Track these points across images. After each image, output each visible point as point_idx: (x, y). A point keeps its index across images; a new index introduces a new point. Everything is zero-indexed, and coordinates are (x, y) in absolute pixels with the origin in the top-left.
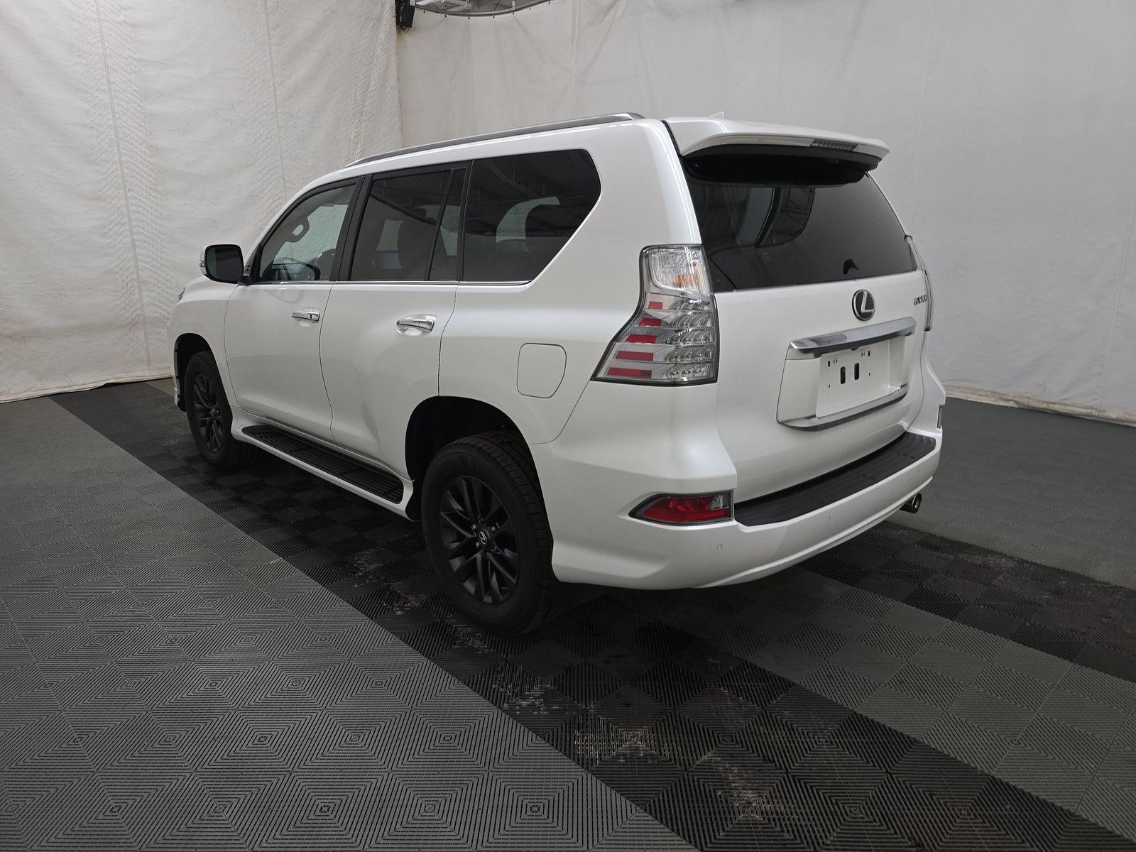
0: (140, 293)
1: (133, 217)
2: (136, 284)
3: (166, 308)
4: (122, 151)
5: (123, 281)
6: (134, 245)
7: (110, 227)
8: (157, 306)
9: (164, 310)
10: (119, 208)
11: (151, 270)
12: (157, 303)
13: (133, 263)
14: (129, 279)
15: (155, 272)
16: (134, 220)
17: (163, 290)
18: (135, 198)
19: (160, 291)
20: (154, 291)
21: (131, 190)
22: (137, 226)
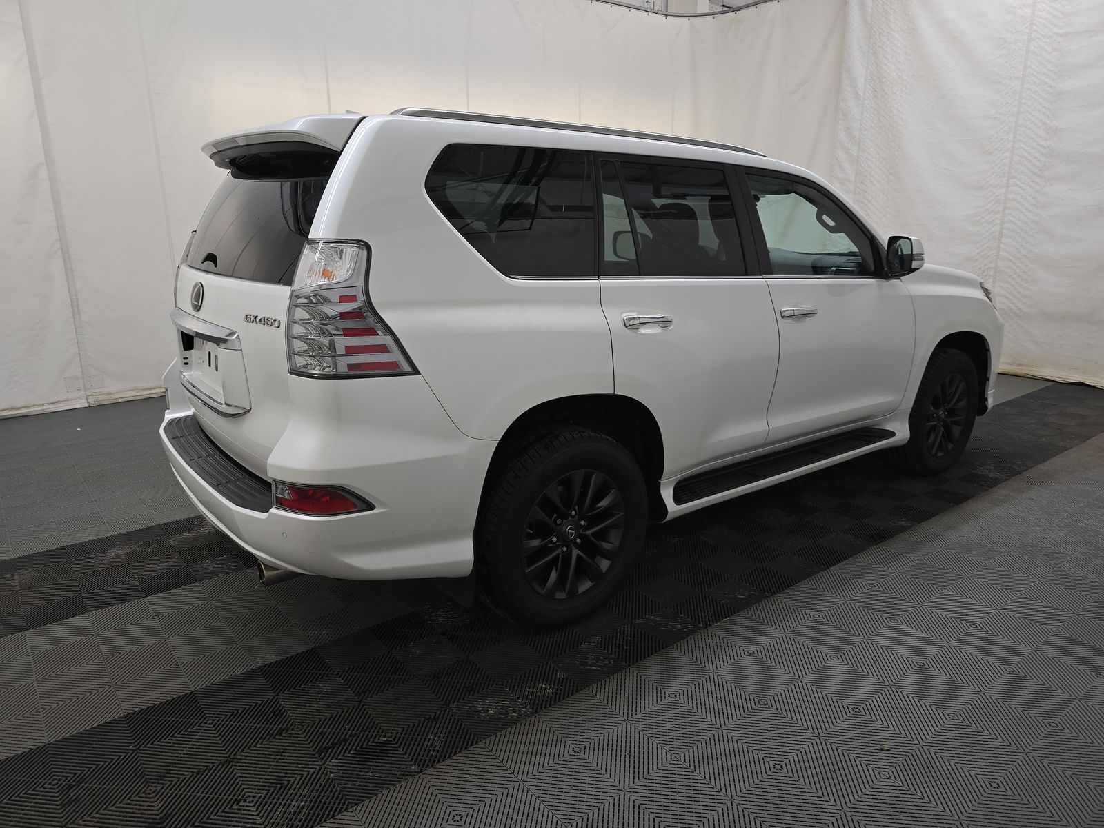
0: (994, 282)
1: (1008, 205)
2: (992, 273)
3: (1015, 301)
4: (1018, 138)
5: (980, 269)
6: (1001, 234)
7: (983, 215)
8: (1007, 298)
9: (1013, 303)
10: (997, 196)
11: (1011, 260)
12: (1008, 295)
13: (994, 252)
14: (986, 267)
15: (1014, 263)
16: (1009, 208)
17: (1017, 282)
18: (1017, 185)
19: (1014, 284)
20: (1008, 282)
21: (1015, 177)
22: (1010, 214)
